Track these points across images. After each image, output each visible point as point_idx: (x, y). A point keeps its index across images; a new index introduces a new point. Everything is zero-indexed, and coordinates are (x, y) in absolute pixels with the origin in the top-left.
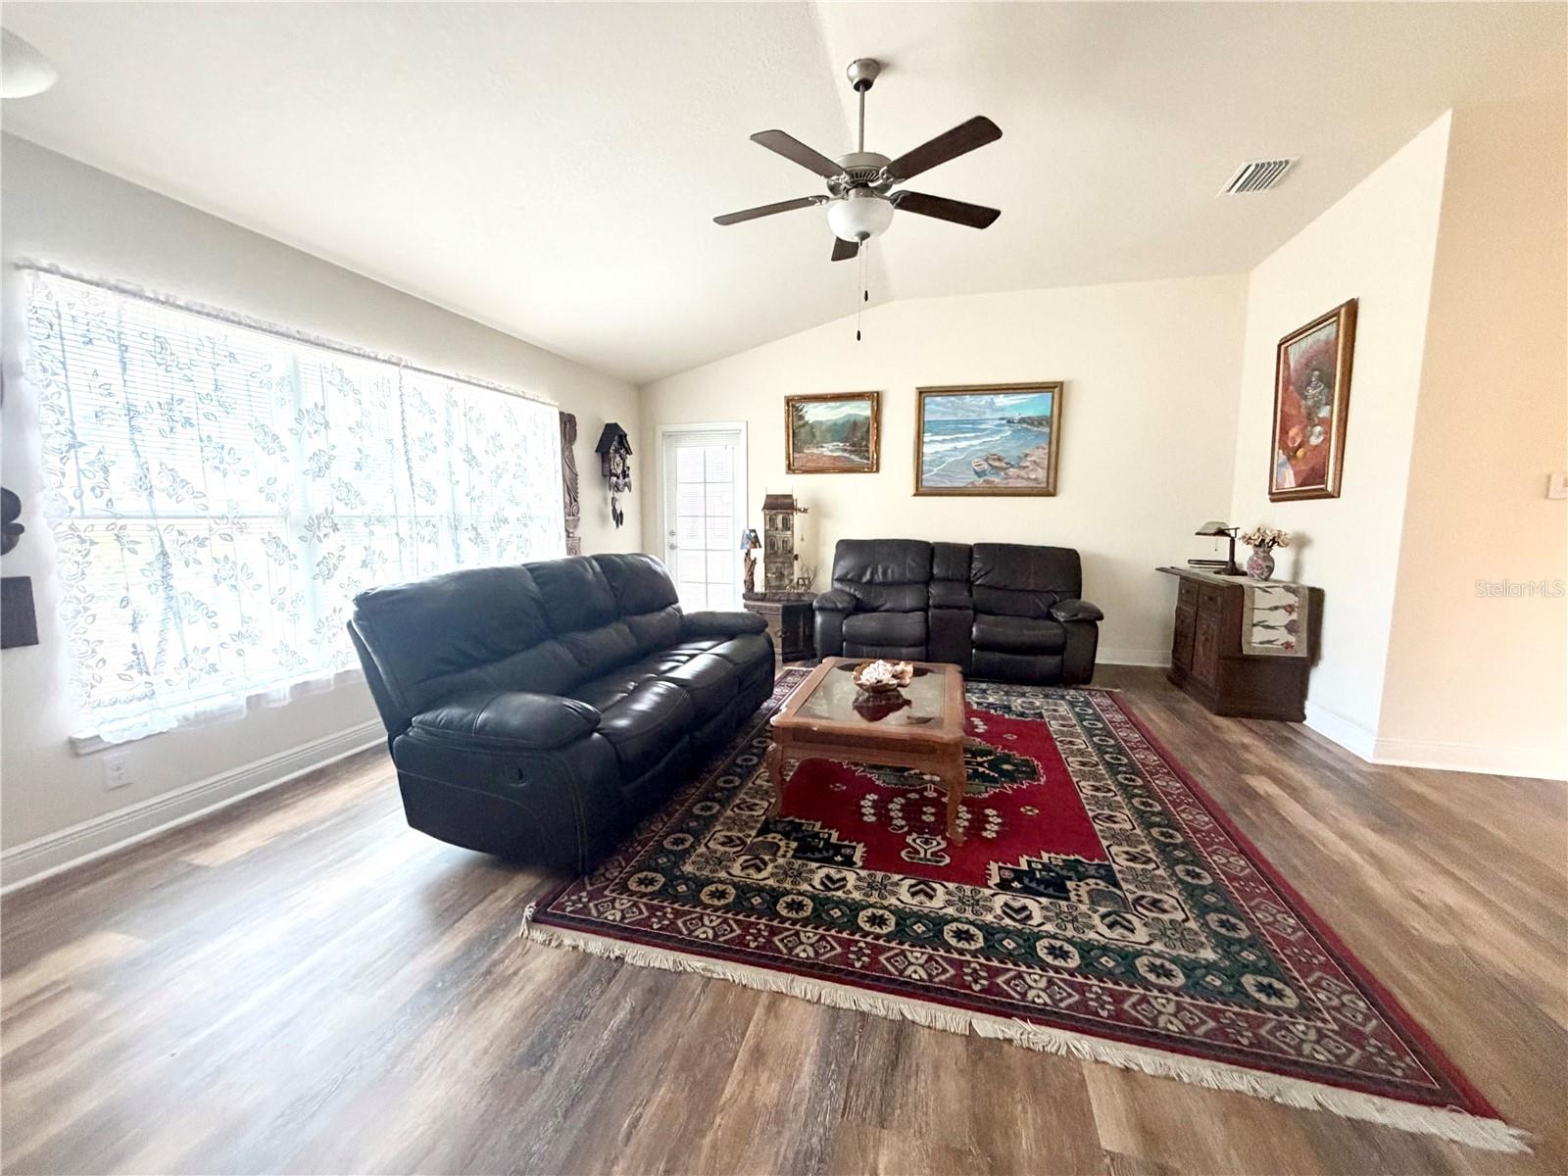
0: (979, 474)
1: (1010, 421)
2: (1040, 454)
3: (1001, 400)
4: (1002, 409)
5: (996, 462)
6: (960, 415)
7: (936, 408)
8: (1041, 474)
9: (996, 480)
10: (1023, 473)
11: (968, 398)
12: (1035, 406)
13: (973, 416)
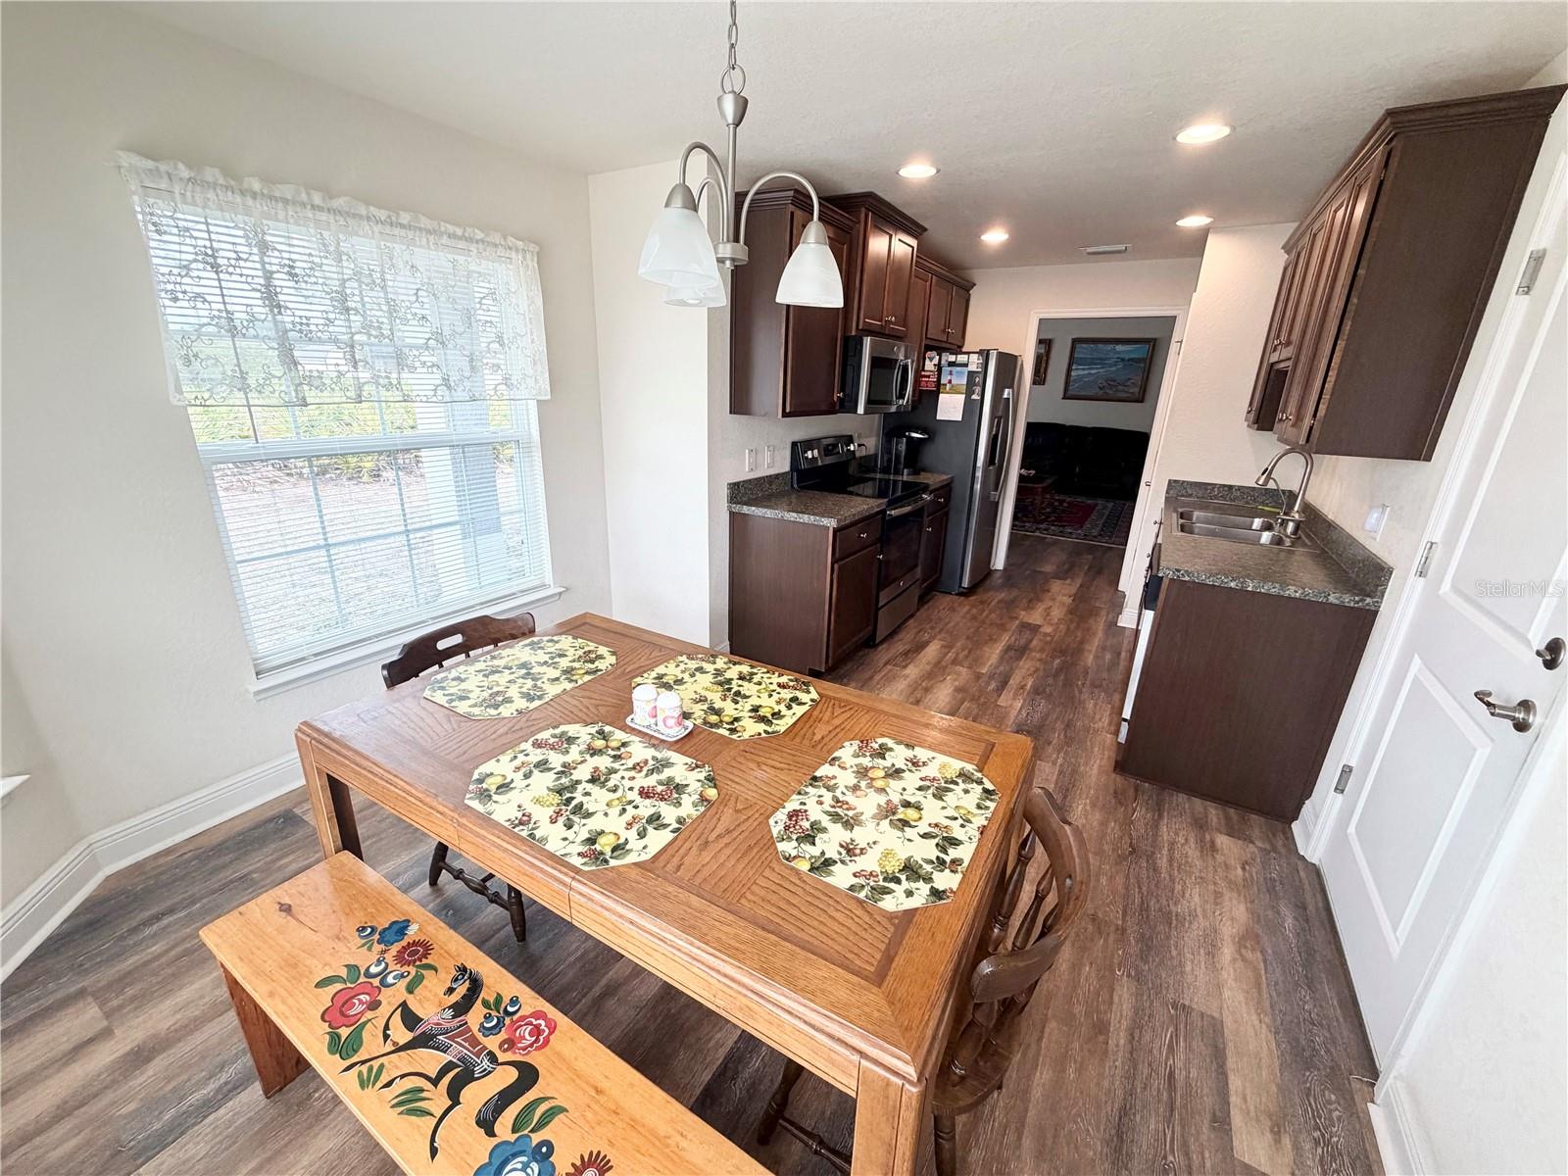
0: (1100, 388)
1: (1123, 360)
2: (1138, 379)
3: (1119, 348)
4: (1118, 353)
5: (1111, 382)
6: (1095, 355)
7: (1083, 351)
8: (1136, 390)
9: (1110, 392)
10: (1126, 389)
11: (1101, 346)
12: (1139, 352)
13: (1102, 356)
